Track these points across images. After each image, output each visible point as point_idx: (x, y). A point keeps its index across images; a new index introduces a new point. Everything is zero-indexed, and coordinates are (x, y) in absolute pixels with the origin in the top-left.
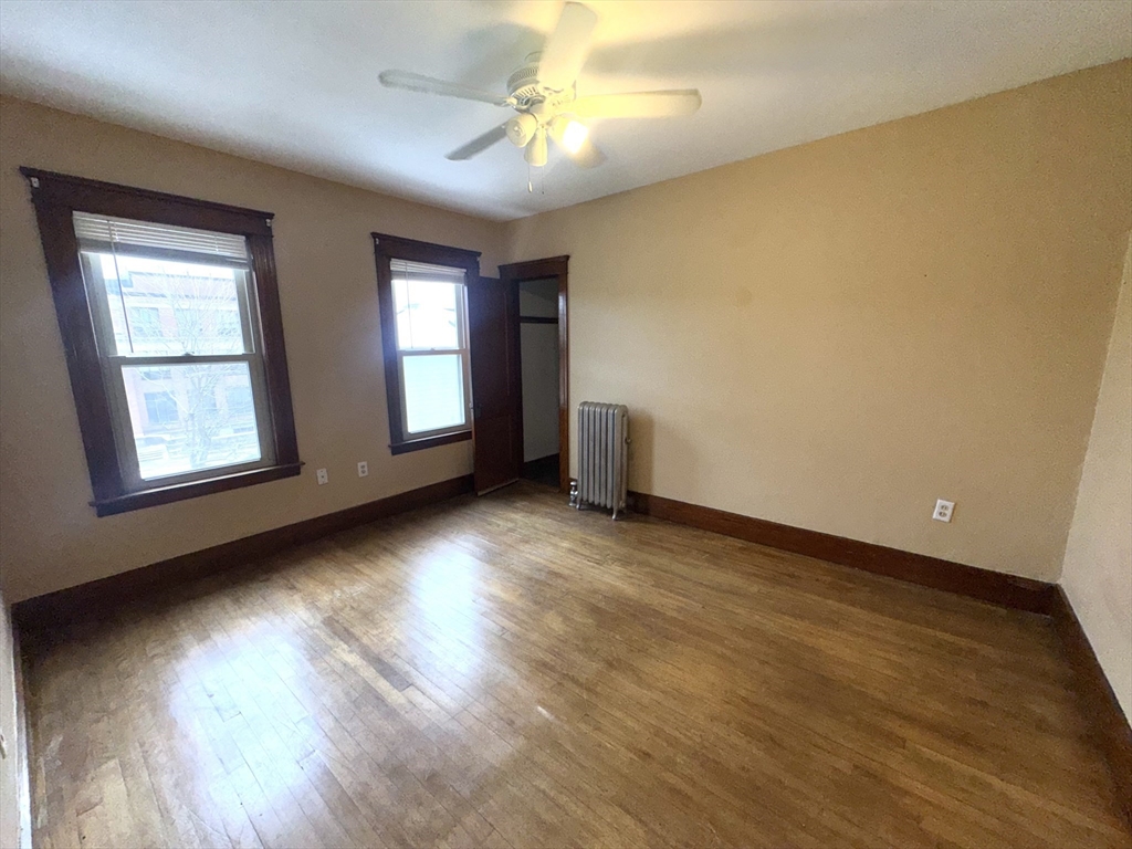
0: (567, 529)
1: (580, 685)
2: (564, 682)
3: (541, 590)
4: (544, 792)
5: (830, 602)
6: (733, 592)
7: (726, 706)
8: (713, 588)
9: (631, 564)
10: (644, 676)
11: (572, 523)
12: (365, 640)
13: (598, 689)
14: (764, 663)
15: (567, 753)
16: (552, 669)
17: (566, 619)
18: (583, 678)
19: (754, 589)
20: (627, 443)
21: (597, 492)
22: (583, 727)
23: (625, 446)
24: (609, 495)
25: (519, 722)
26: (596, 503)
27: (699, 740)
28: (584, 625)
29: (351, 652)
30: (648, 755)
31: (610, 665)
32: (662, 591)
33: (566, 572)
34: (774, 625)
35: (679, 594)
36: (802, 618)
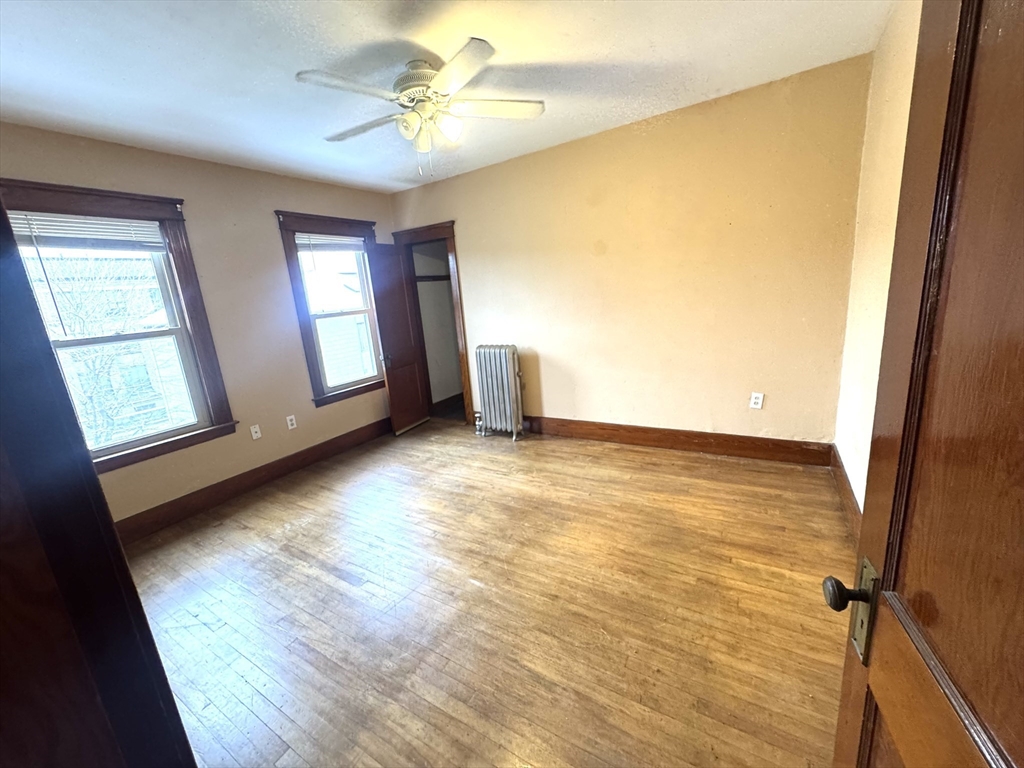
0: (476, 453)
1: (501, 561)
2: (489, 561)
3: (462, 500)
4: (483, 631)
5: (683, 478)
6: (613, 481)
7: (610, 557)
8: (597, 481)
9: (532, 472)
10: (549, 548)
11: (479, 447)
12: (320, 557)
13: (515, 561)
14: (635, 526)
15: (497, 606)
16: (478, 553)
17: (485, 518)
18: (503, 555)
19: (627, 477)
20: (519, 376)
21: (498, 419)
22: (507, 587)
23: (518, 378)
24: (509, 421)
25: (458, 592)
26: (498, 429)
27: (591, 581)
28: (500, 520)
29: (311, 566)
30: (557, 596)
31: (522, 544)
32: (558, 488)
33: (480, 485)
34: (642, 499)
35: (571, 488)
36: (661, 492)
